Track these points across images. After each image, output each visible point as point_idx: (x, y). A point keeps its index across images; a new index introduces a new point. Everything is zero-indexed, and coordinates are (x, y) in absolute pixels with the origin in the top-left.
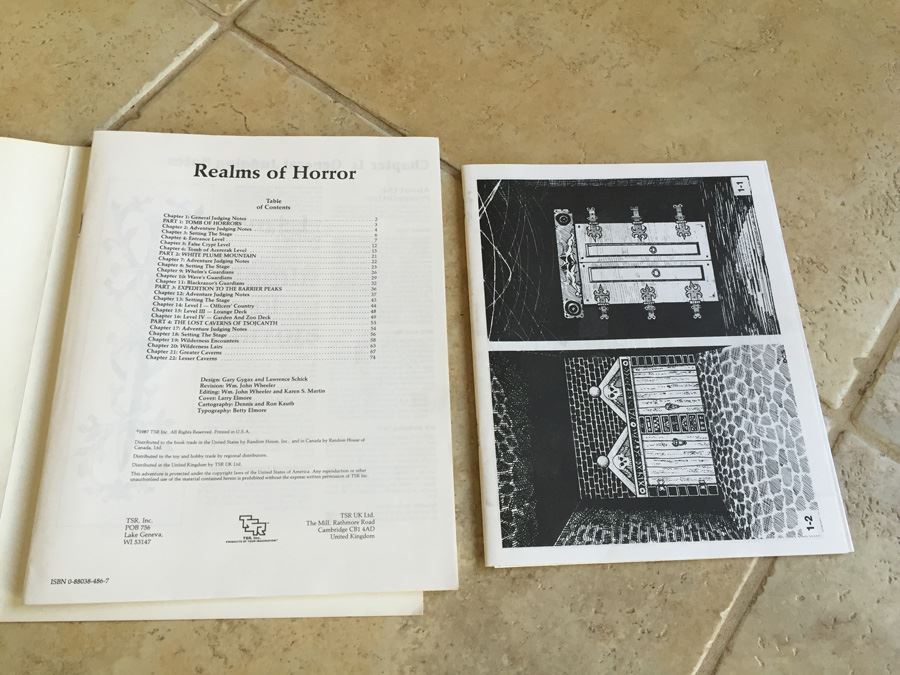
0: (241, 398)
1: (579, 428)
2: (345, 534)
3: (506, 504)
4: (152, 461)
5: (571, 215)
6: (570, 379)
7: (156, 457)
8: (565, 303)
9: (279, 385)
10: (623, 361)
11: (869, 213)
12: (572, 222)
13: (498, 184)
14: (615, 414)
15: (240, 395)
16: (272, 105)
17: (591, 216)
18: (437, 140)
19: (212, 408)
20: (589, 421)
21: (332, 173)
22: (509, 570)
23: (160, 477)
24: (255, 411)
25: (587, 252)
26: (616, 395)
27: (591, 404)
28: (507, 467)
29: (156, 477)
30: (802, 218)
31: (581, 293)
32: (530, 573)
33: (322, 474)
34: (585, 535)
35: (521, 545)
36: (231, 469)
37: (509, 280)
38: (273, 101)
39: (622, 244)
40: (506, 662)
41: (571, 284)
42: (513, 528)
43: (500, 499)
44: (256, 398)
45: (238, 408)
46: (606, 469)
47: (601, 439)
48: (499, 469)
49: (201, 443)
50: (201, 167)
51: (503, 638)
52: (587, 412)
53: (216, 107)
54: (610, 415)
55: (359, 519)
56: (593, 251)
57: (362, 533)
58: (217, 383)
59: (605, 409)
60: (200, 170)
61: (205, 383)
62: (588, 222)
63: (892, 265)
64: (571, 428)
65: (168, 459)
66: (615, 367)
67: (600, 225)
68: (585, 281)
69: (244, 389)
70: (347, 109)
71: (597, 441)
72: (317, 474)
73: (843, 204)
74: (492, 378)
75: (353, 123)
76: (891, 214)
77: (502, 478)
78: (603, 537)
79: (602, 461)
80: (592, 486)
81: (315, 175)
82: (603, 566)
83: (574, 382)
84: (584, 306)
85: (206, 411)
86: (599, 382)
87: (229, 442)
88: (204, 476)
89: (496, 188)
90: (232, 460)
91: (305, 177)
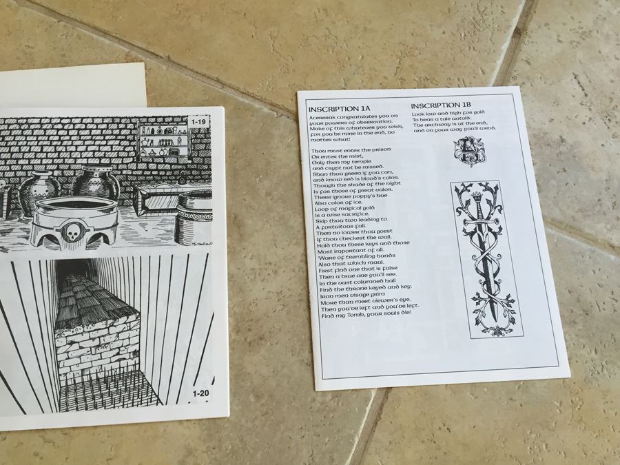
11: (463, 35)
30: (417, 48)
40: (252, 399)
63: (482, 71)
70: (69, 25)
73: (444, 33)
75: (75, 35)
76: (478, 33)
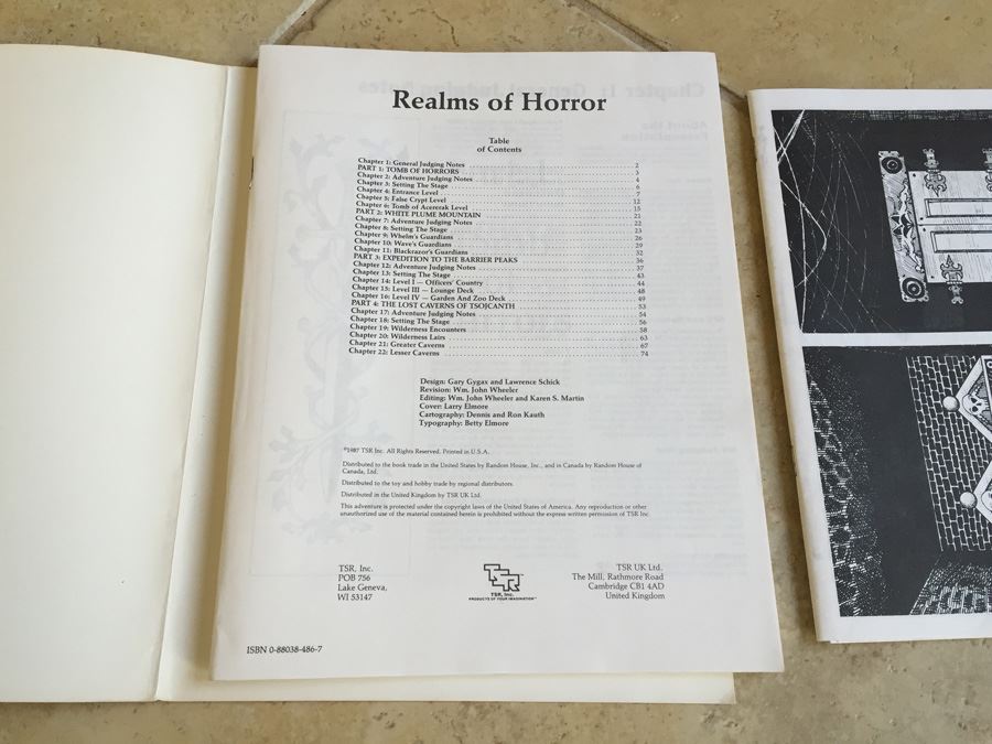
0: (474, 407)
1: (933, 454)
2: (624, 592)
3: (840, 557)
4: (367, 490)
5: (902, 159)
6: (915, 386)
7: (371, 484)
8: (901, 280)
9: (523, 390)
10: (986, 361)
12: (904, 168)
13: (801, 115)
14: (981, 435)
15: (473, 403)
16: (486, 11)
17: (930, 162)
18: (712, 56)
19: (437, 420)
20: (945, 444)
21: (574, 102)
22: (846, 646)
23: (379, 511)
24: (495, 424)
25: (927, 210)
26: (980, 409)
27: (947, 421)
28: (839, 507)
29: (372, 511)
31: (923, 267)
32: (875, 650)
33: (588, 511)
34: (950, 601)
35: (865, 613)
36: (469, 501)
37: (824, 248)
38: (488, 5)
39: (974, 200)
41: (908, 254)
42: (853, 590)
43: (833, 550)
44: (494, 407)
45: (471, 420)
46: (973, 511)
47: (963, 470)
48: (828, 509)
49: (426, 466)
50: (402, 95)
51: (845, 737)
52: (943, 432)
53: (414, 13)
54: (974, 436)
55: (642, 573)
56: (935, 208)
57: (647, 591)
58: (442, 386)
59: (966, 428)
60: (400, 99)
61: (426, 386)
62: (926, 169)
64: (922, 453)
65: (385, 487)
66: (977, 370)
67: (943, 173)
68: (928, 251)
69: (478, 395)
71: (957, 471)
72: (581, 511)
74: (809, 383)
77: (833, 521)
78: (974, 603)
79: (966, 499)
80: (956, 533)
81: (552, 105)
82: (973, 641)
83: (922, 390)
84: (928, 284)
85: (430, 424)
86: (956, 390)
87: (463, 465)
88: (433, 510)
89: (798, 122)
90: (468, 489)
91: (539, 108)
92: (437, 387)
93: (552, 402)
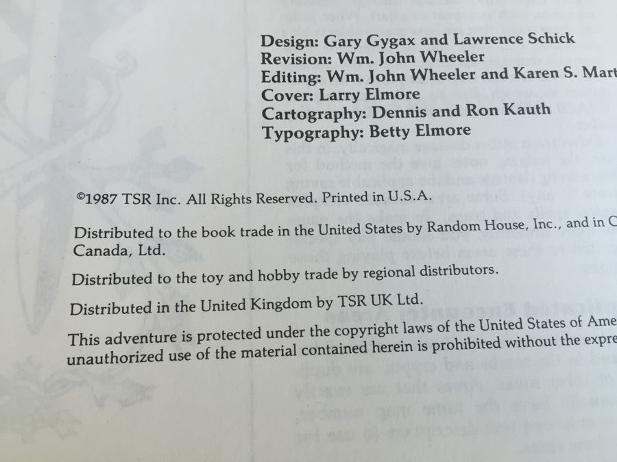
0: (388, 95)
4: (136, 295)
7: (148, 280)
9: (496, 56)
15: (385, 87)
19: (304, 125)
23: (169, 348)
24: (438, 131)
29: (152, 348)
36: (394, 315)
44: (434, 95)
45: (384, 123)
49: (284, 232)
58: (310, 52)
61: (275, 51)
65: (187, 286)
69: (396, 68)
85: (288, 135)
87: (371, 229)
88: (307, 341)
90: (390, 286)
92: (299, 53)
93: (562, 79)
